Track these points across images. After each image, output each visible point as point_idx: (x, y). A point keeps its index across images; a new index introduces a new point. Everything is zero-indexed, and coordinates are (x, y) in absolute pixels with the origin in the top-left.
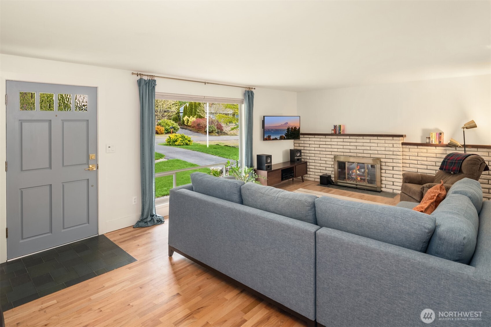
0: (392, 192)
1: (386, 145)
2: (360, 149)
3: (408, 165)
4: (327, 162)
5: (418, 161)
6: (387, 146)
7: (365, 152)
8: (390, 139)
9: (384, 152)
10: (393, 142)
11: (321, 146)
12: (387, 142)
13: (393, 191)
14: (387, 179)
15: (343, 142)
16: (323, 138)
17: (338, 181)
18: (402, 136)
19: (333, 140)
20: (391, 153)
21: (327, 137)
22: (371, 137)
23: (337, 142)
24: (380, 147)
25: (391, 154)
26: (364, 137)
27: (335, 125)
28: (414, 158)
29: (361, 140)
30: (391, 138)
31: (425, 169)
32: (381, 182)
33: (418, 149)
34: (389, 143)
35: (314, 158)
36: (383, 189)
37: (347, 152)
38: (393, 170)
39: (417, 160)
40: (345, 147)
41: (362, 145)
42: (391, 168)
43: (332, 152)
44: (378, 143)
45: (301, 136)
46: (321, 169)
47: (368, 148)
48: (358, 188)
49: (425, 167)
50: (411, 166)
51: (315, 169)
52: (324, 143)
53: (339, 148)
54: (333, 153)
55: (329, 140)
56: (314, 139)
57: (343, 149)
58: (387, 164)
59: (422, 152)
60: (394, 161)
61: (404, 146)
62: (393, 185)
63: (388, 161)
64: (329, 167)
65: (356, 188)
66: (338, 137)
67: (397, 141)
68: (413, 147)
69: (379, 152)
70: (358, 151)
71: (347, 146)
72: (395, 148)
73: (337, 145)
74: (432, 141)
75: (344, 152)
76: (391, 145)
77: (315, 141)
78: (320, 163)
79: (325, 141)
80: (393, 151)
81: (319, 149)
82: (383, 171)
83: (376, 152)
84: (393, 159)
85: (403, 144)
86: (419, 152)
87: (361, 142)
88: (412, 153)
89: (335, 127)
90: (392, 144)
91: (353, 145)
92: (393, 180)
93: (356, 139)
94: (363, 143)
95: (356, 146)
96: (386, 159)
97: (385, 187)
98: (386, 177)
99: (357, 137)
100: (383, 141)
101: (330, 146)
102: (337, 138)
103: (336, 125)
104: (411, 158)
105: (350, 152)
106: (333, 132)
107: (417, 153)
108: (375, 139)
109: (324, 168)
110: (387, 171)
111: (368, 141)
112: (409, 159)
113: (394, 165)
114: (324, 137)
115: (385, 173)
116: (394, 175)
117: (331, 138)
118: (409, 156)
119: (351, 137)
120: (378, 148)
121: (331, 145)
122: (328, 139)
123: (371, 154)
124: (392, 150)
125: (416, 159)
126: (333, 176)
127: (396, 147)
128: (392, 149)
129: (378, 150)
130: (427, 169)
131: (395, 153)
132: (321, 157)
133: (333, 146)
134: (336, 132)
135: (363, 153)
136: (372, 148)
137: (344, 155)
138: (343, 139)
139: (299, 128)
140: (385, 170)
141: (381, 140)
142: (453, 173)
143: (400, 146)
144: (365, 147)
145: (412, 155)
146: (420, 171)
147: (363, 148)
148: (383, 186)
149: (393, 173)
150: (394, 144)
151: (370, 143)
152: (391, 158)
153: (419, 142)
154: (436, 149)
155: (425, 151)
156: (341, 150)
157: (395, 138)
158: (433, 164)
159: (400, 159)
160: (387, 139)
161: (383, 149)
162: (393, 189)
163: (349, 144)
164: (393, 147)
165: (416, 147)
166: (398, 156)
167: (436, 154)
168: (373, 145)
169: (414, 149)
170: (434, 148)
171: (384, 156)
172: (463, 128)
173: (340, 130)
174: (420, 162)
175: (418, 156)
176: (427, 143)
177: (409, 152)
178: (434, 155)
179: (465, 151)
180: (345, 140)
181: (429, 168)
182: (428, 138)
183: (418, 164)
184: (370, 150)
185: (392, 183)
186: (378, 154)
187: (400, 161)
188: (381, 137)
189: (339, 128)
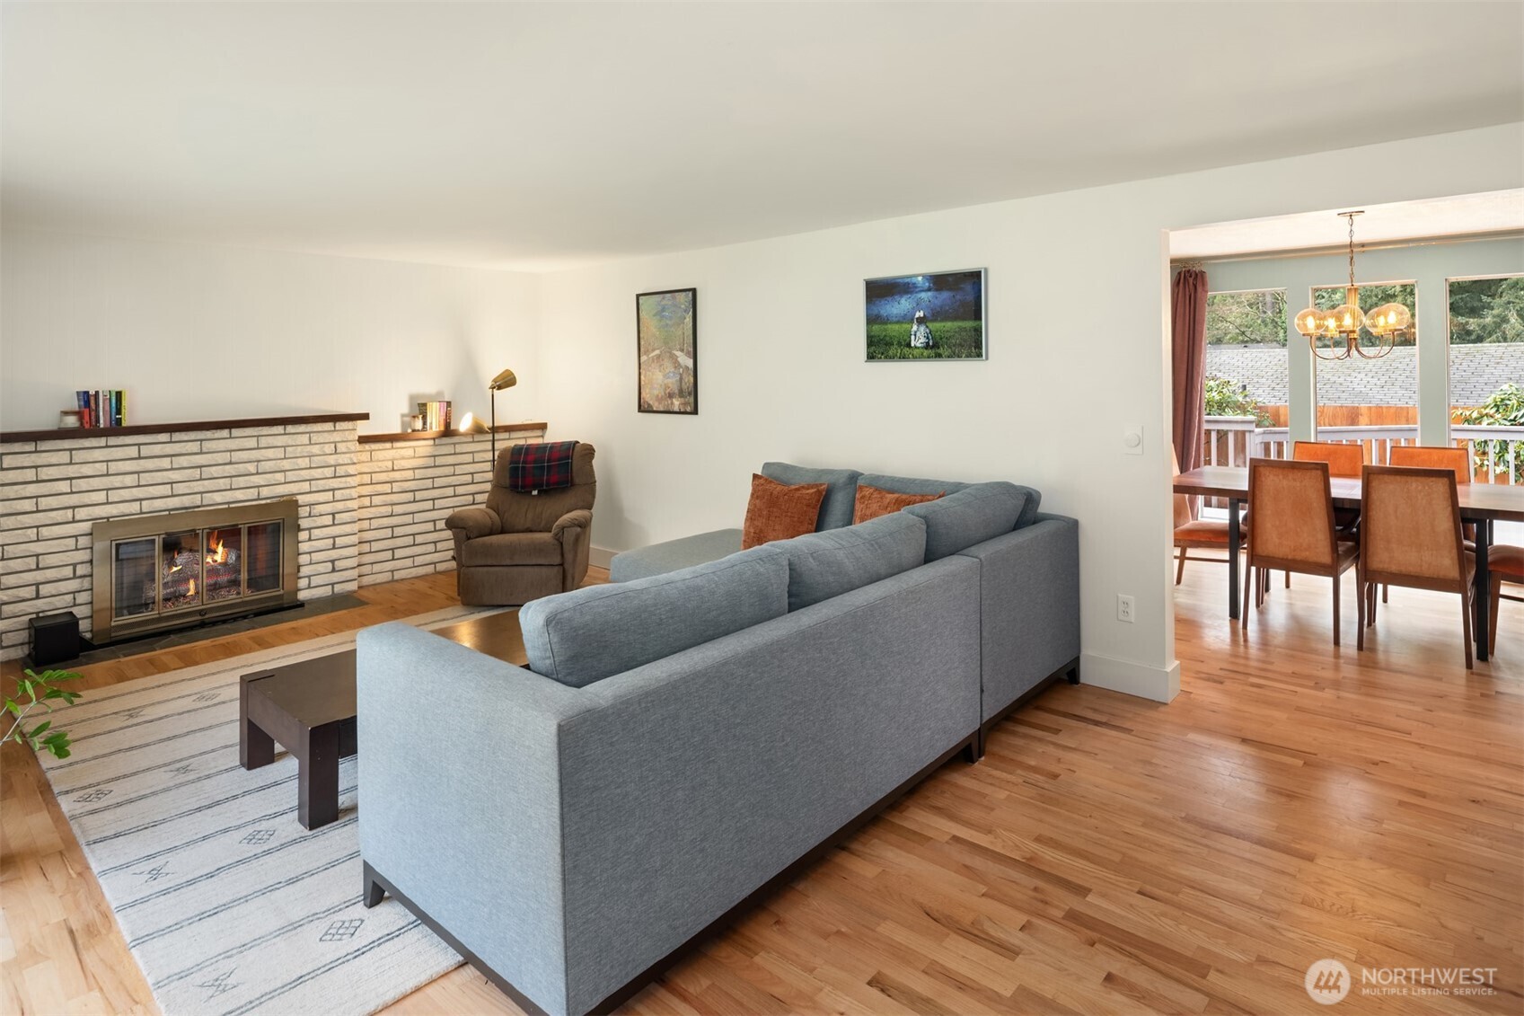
0: (331, 594)
1: (315, 449)
2: (216, 476)
3: (366, 501)
4: (47, 561)
5: (394, 484)
6: (318, 452)
7: (241, 482)
8: (326, 429)
9: (305, 474)
10: (336, 437)
12: (315, 438)
13: (333, 588)
14: (316, 557)
15: (140, 458)
16: (19, 456)
17: (113, 624)
18: (365, 417)
19: (79, 456)
20: (329, 472)
21: (43, 446)
22: (260, 428)
23: (107, 461)
24: (295, 460)
25: (328, 476)
26: (233, 430)
27: (92, 392)
28: (383, 477)
29: (220, 442)
30: (329, 426)
31: (410, 502)
32: (299, 571)
33: (395, 451)
34: (322, 441)
36: (302, 596)
37: (158, 494)
38: (334, 524)
39: (391, 482)
40: (145, 478)
41: (228, 461)
42: (328, 520)
43: (75, 507)
44: (285, 447)
46: (6, 598)
47: (251, 468)
48: (207, 621)
49: (410, 496)
50: (376, 500)
53: (118, 485)
54: (82, 513)
55: (62, 456)
57: (139, 486)
58: (317, 509)
59: (403, 458)
60: (338, 494)
61: (367, 447)
62: (334, 570)
63: (321, 500)
64: (59, 577)
65: (202, 625)
66: (113, 441)
67: (347, 433)
68: (381, 448)
69: (291, 476)
70: (208, 485)
71: (159, 474)
72: (343, 455)
73: (108, 475)
74: (431, 423)
75: (141, 500)
76: (329, 449)
79: (35, 467)
80: (335, 466)
82: (303, 535)
83: (280, 477)
84: (333, 490)
85: (364, 440)
86: (397, 459)
87: (222, 449)
88: (380, 464)
89: (88, 399)
90: (333, 445)
91: (185, 465)
92: (334, 554)
93: (201, 440)
94: (231, 451)
95: (200, 467)
96: (312, 495)
97: (309, 587)
98: (310, 553)
99: (208, 434)
100: (305, 439)
101: (63, 486)
102: (107, 446)
103: (97, 393)
104: (376, 478)
105: (173, 496)
106: (71, 421)
107: (391, 462)
108: (276, 432)
110: (316, 533)
111: (252, 443)
112: (371, 484)
113: (340, 506)
114: (28, 446)
115: (310, 540)
116: (337, 539)
117: (70, 450)
118: (371, 473)
119: (177, 436)
120: (286, 464)
121: (70, 478)
122: (54, 455)
123: (258, 487)
124: (333, 463)
125: (388, 479)
126: (80, 612)
127: (344, 450)
128: (332, 460)
129: (284, 471)
130: (414, 501)
131: (341, 471)
133: (82, 484)
134: (98, 421)
135: (231, 489)
136: (265, 466)
137: (144, 510)
138: (139, 445)
140: (309, 529)
141: (299, 436)
142: (535, 493)
143: (358, 447)
144: (236, 466)
145: (378, 470)
146: (398, 509)
147: (230, 470)
148: (303, 583)
149: (334, 534)
150: (339, 442)
151: (258, 448)
152: (327, 488)
153: (397, 430)
154: (435, 445)
155: (410, 452)
156: (126, 494)
157: (340, 425)
158: (429, 483)
159: (355, 487)
160: (315, 430)
161: (304, 462)
162: (333, 584)
163: (166, 463)
164: (336, 453)
165: (388, 445)
166: (349, 479)
167: (435, 456)
168: (270, 453)
169: (384, 452)
170: (431, 442)
171: (305, 487)
172: (493, 388)
173: (119, 411)
174: (396, 487)
175: (393, 470)
176: (414, 431)
177: (370, 464)
178: (430, 462)
179: (493, 441)
180: (145, 451)
181: (419, 495)
182: (414, 417)
183: (392, 493)
184: (258, 473)
185: (330, 565)
186: (285, 483)
187: (354, 493)
188: (297, 426)
189: (114, 405)
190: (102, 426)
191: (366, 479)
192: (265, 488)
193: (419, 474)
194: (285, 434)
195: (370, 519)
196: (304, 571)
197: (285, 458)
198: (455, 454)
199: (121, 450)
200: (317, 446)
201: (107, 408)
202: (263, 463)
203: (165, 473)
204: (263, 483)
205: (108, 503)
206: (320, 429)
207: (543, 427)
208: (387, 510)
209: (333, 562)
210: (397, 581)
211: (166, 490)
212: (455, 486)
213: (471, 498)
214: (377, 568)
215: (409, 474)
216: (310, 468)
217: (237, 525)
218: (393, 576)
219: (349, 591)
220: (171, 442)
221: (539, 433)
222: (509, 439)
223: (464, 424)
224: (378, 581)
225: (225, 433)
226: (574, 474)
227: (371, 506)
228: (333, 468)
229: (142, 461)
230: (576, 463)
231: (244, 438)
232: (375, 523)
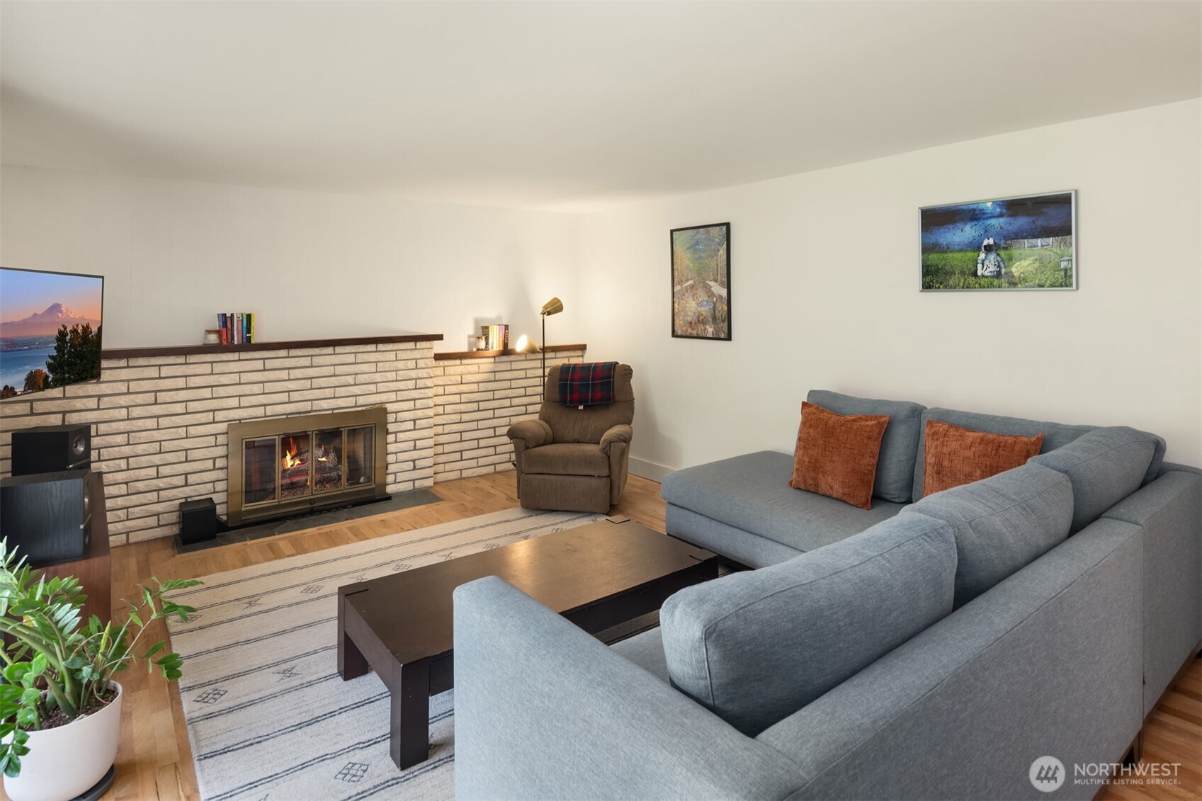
0: (412, 488)
2: (323, 386)
3: (440, 410)
4: (193, 455)
5: (462, 395)
6: (403, 367)
7: (342, 391)
8: (409, 348)
9: (393, 386)
10: (417, 354)
11: (162, 397)
12: (401, 355)
13: (414, 483)
14: (401, 457)
15: (264, 370)
16: (173, 367)
17: (243, 509)
18: (440, 337)
19: (218, 368)
20: (411, 384)
21: (192, 359)
22: (357, 346)
23: (240, 372)
24: (384, 374)
25: (411, 388)
26: (336, 348)
27: (228, 315)
28: (454, 389)
29: (326, 357)
30: (411, 345)
31: (475, 411)
32: (387, 469)
33: (463, 367)
34: (406, 358)
35: (127, 450)
36: (390, 489)
37: (278, 401)
38: (415, 429)
39: (460, 394)
40: (269, 387)
41: (332, 374)
42: (410, 425)
43: (214, 411)
44: (376, 362)
45: (104, 364)
46: (162, 485)
47: (350, 380)
48: (315, 509)
49: (474, 406)
50: (449, 409)
51: (128, 495)
52: (181, 383)
53: (248, 392)
54: (220, 416)
55: (206, 369)
56: (124, 374)
57: (264, 394)
58: (401, 416)
59: (470, 373)
60: (419, 403)
61: (441, 363)
62: (415, 468)
63: (405, 408)
64: (203, 468)
65: (312, 512)
66: (244, 355)
67: (425, 351)
68: (452, 364)
69: (381, 387)
70: (317, 394)
71: (279, 383)
72: (422, 370)
73: (240, 384)
74: (493, 344)
75: (265, 405)
76: (411, 364)
77: (128, 381)
78: (158, 466)
79: (186, 376)
80: (416, 379)
81: (156, 410)
82: (391, 438)
83: (372, 388)
84: (415, 400)
85: (439, 357)
86: (465, 374)
87: (329, 364)
88: (452, 378)
89: (226, 320)
90: (414, 361)
91: (299, 376)
92: (415, 454)
93: (312, 356)
94: (335, 365)
95: (311, 378)
96: (398, 403)
97: (395, 482)
98: (396, 453)
99: (315, 351)
100: (392, 356)
101: (206, 393)
102: (239, 360)
103: (232, 315)
104: (448, 390)
105: (290, 402)
106: (213, 339)
107: (460, 377)
108: (370, 350)
109: (179, 481)
110: (401, 436)
111: (351, 358)
112: (445, 395)
113: (419, 414)
114: (181, 359)
115: (396, 442)
116: (417, 442)
117: (212, 363)
118: (444, 385)
119: (294, 352)
120: (378, 377)
121: (212, 387)
122: (199, 366)
123: (356, 396)
124: (414, 376)
125: (458, 391)
126: (218, 498)
127: (424, 366)
128: (413, 374)
129: (376, 383)
130: (479, 411)
131: (421, 383)
132: (160, 441)
133: (221, 391)
134: (233, 339)
135: (334, 398)
136: (361, 378)
137: (268, 414)
138: (264, 359)
139: (100, 329)
140: (396, 433)
141: (386, 354)
142: (581, 407)
143: (433, 362)
144: (339, 378)
145: (450, 383)
146: (466, 417)
147: (334, 381)
148: (390, 479)
149: (415, 437)
150: (419, 359)
151: (355, 363)
152: (410, 398)
153: (464, 348)
154: (495, 362)
155: (475, 368)
156: (254, 400)
157: (420, 345)
158: (490, 395)
159: (431, 398)
160: (401, 348)
161: (391, 376)
162: (414, 480)
163: (284, 375)
164: (416, 368)
165: (458, 362)
166: (426, 390)
167: (495, 372)
168: (365, 368)
169: (455, 367)
170: (492, 360)
171: (392, 396)
172: (544, 314)
173: (249, 331)
174: (464, 398)
175: (462, 383)
176: (478, 350)
177: (443, 378)
178: (491, 377)
179: (544, 359)
180: (269, 364)
181: (482, 406)
182: (479, 338)
183: (461, 403)
184: (355, 385)
185: (411, 463)
186: (377, 393)
187: (431, 403)
188: (386, 345)
189: (245, 325)
190: (236, 343)
191: (440, 391)
192: (361, 397)
193: (482, 387)
194: (377, 351)
195: (443, 425)
196: (392, 468)
197: (377, 372)
198: (511, 370)
199: (249, 363)
200: (402, 362)
201: (240, 328)
202: (359, 376)
203: (283, 383)
204: (359, 393)
205: (240, 407)
206: (405, 348)
207: (583, 348)
208: (456, 418)
209: (414, 461)
210: (464, 478)
211: (284, 397)
212: (511, 398)
213: (524, 408)
214: (448, 467)
215: (474, 387)
216: (396, 381)
217: (339, 428)
218: (461, 474)
219: (427, 487)
220: (288, 357)
221: (579, 353)
222: (555, 358)
223: (520, 344)
224: (450, 478)
225: (330, 350)
226: (615, 392)
227: (444, 414)
228: (414, 381)
229: (266, 373)
230: (617, 381)
231: (345, 355)
232: (448, 429)
